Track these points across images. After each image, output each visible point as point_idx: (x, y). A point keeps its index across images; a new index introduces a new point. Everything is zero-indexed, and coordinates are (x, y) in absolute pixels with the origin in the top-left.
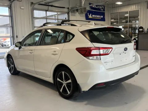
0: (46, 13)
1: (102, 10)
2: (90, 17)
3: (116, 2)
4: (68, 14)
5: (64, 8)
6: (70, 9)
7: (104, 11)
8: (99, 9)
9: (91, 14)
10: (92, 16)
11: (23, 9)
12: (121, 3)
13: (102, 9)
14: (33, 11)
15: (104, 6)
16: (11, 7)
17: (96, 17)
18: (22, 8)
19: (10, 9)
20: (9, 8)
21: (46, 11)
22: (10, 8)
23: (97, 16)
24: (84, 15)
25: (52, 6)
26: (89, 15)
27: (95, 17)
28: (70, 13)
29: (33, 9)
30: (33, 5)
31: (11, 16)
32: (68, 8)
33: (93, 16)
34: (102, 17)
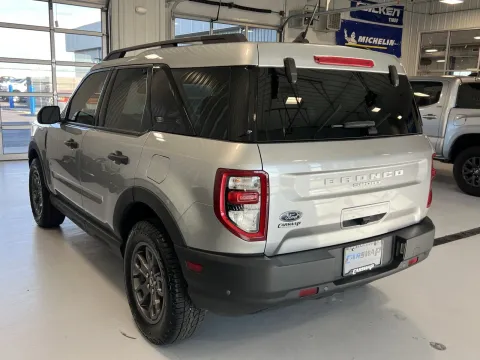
0: (212, 27)
1: (393, 20)
2: (349, 44)
4: (278, 31)
5: (270, 11)
6: (287, 15)
7: (400, 23)
8: (384, 18)
9: (353, 35)
10: (357, 39)
11: (143, 14)
13: (395, 16)
14: (173, 19)
15: (401, 8)
16: (107, 6)
17: (371, 45)
18: (140, 10)
19: (104, 14)
20: (102, 9)
21: (212, 21)
22: (106, 10)
23: (375, 41)
24: (332, 35)
25: (230, 5)
27: (368, 44)
28: (286, 27)
29: (173, 16)
30: (173, 3)
31: (107, 35)
32: (282, 13)
33: (362, 39)
34: (392, 43)
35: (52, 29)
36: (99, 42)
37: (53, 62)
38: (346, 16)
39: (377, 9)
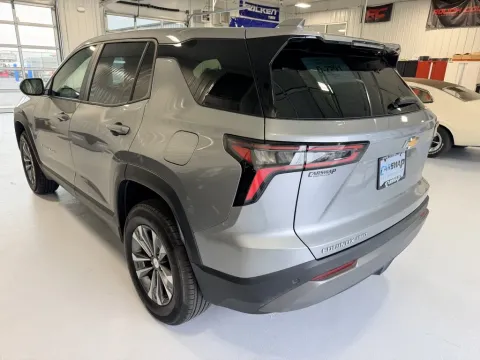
0: (135, 21)
1: (271, 17)
3: (296, 3)
5: (177, 10)
7: (277, 19)
8: (265, 16)
9: (242, 27)
11: (83, 12)
12: (309, 6)
13: (273, 15)
14: (106, 16)
15: (277, 9)
16: (56, 6)
18: (81, 9)
19: (54, 12)
20: (52, 9)
21: (135, 17)
22: (55, 9)
25: (148, 6)
28: (192, 20)
29: (105, 13)
31: (58, 27)
32: (187, 12)
35: (16, 23)
36: (51, 32)
37: (19, 46)
38: (235, 14)
39: (259, 9)
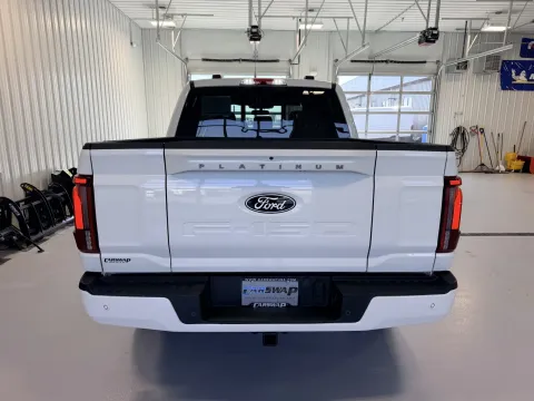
4: (433, 77)
6: (444, 62)
26: (518, 74)
